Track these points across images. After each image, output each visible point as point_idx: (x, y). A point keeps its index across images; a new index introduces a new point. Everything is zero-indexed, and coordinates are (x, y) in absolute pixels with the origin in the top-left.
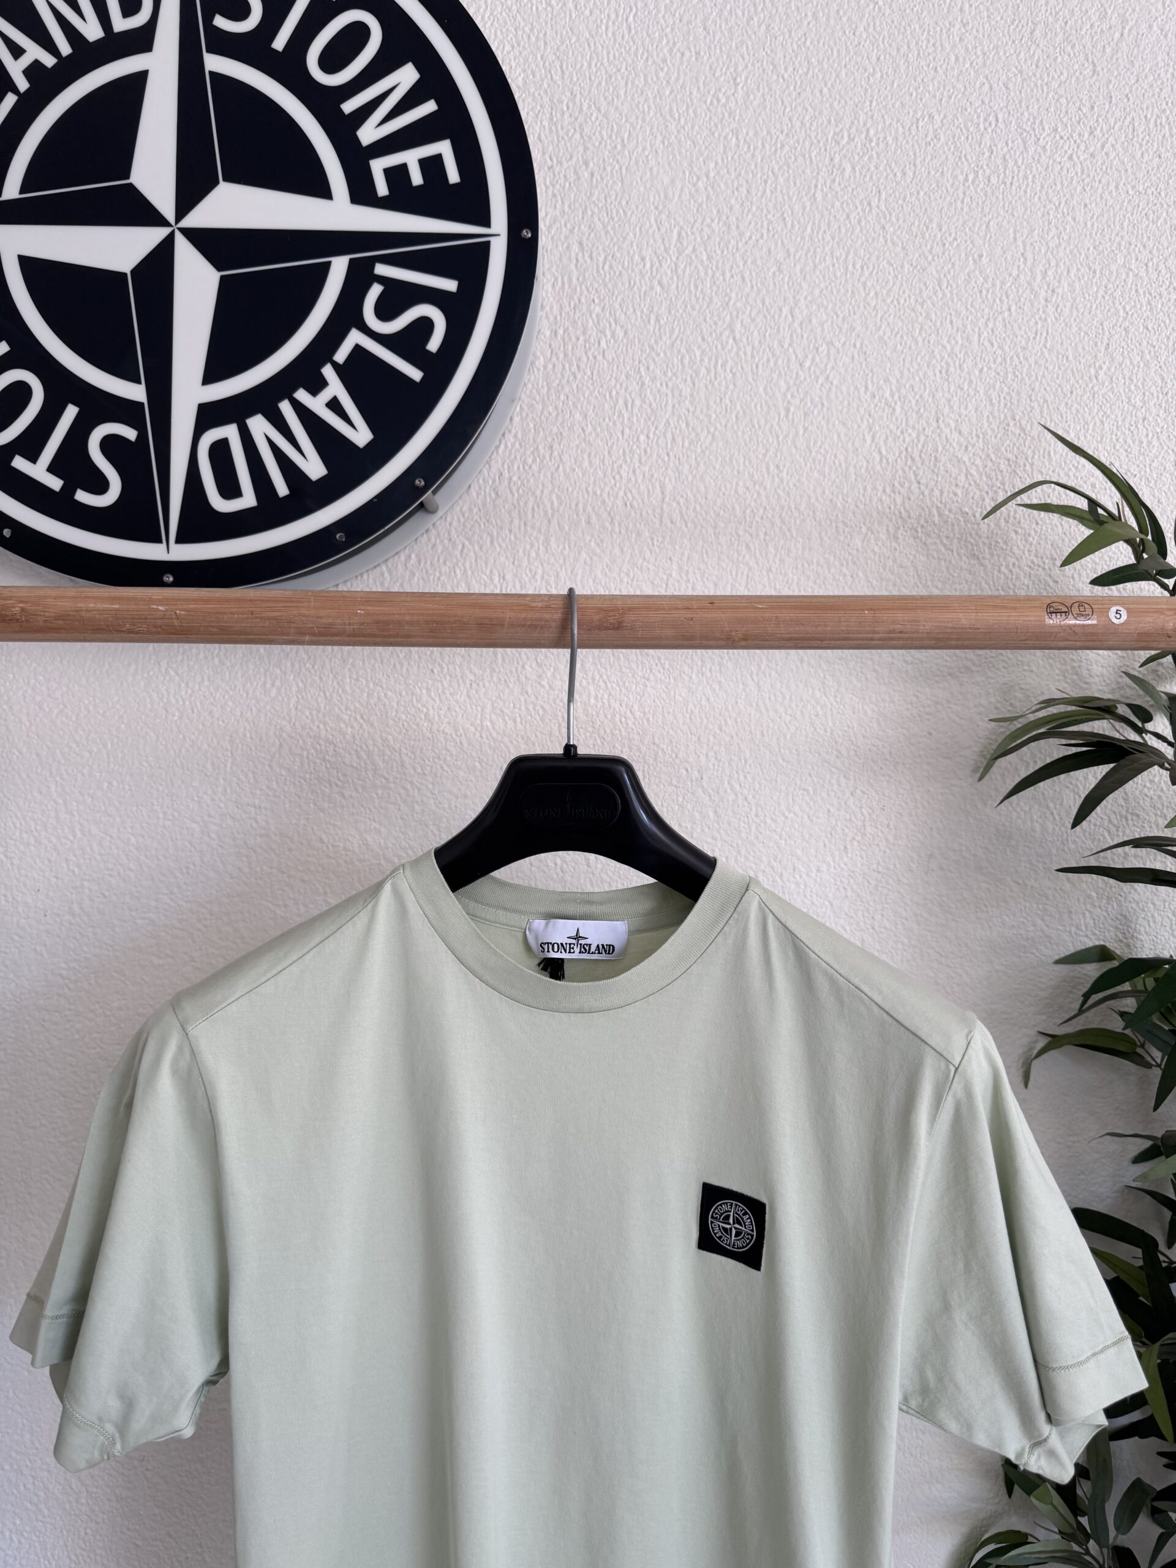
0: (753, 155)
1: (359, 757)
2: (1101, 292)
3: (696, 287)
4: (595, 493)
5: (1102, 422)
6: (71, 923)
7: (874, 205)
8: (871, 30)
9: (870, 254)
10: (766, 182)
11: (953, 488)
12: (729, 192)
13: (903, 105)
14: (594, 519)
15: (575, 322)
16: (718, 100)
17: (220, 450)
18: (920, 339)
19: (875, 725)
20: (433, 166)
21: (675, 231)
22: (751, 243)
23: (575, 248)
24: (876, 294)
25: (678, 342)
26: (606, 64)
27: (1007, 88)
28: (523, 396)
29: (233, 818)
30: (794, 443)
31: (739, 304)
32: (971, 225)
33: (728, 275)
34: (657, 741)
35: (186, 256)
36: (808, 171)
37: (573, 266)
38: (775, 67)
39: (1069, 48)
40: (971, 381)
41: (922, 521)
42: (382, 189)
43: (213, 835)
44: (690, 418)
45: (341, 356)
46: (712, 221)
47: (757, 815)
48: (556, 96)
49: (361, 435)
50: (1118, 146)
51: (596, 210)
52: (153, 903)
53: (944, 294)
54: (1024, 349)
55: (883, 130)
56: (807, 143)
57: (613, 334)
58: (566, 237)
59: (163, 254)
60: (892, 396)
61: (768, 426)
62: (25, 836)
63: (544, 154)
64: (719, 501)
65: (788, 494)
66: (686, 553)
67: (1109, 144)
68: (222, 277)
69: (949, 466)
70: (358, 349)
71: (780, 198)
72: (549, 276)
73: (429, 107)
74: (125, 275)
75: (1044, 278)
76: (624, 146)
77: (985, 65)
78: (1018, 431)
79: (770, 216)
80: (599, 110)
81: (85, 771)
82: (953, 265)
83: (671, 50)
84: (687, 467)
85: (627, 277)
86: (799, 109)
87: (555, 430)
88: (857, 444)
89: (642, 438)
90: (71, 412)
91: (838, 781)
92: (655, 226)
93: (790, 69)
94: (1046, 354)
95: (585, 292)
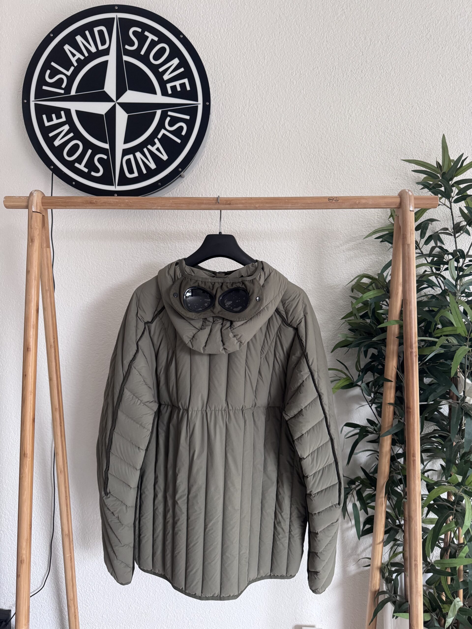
0: (269, 79)
1: (164, 244)
2: (364, 116)
3: (254, 115)
4: (227, 172)
5: (364, 152)
6: (89, 288)
7: (302, 92)
8: (301, 43)
9: (301, 106)
10: (273, 86)
11: (323, 170)
12: (263, 89)
13: (310, 64)
14: (226, 179)
15: (221, 126)
16: (260, 64)
17: (128, 161)
18: (314, 129)
19: (302, 235)
20: (183, 86)
21: (248, 100)
22: (269, 103)
23: (221, 105)
24: (303, 117)
25: (249, 131)
26: (229, 54)
27: (339, 59)
28: (207, 146)
29: (132, 261)
30: (280, 158)
31: (265, 120)
32: (328, 97)
33: (262, 112)
34: (243, 240)
35: (119, 111)
36: (284, 83)
37: (220, 110)
38: (275, 54)
39: (356, 48)
40: (328, 141)
41: (314, 179)
42: (170, 92)
43: (126, 265)
44: (252, 151)
45: (159, 136)
46: (258, 97)
47: (270, 260)
48: (216, 63)
49: (165, 157)
50: (369, 75)
51: (227, 94)
52: (111, 283)
53: (321, 117)
54: (342, 132)
55: (305, 71)
56: (284, 76)
57: (231, 128)
58: (219, 102)
59: (113, 110)
60: (307, 145)
61: (273, 154)
62: (76, 265)
63: (212, 79)
64: (260, 174)
65: (279, 172)
66: (251, 188)
67: (366, 75)
68: (128, 116)
69: (322, 164)
70: (164, 134)
71: (276, 91)
72: (214, 112)
73: (182, 70)
74: (103, 115)
75: (348, 112)
76: (234, 77)
77: (332, 53)
78: (340, 154)
79: (274, 96)
80: (227, 67)
81: (92, 248)
82: (323, 109)
83: (247, 50)
84: (251, 165)
85: (235, 113)
86: (282, 66)
87: (216, 155)
88: (297, 158)
89: (239, 157)
90: (90, 152)
91: (292, 250)
92: (242, 99)
93: (279, 55)
94: (349, 133)
95: (224, 117)
